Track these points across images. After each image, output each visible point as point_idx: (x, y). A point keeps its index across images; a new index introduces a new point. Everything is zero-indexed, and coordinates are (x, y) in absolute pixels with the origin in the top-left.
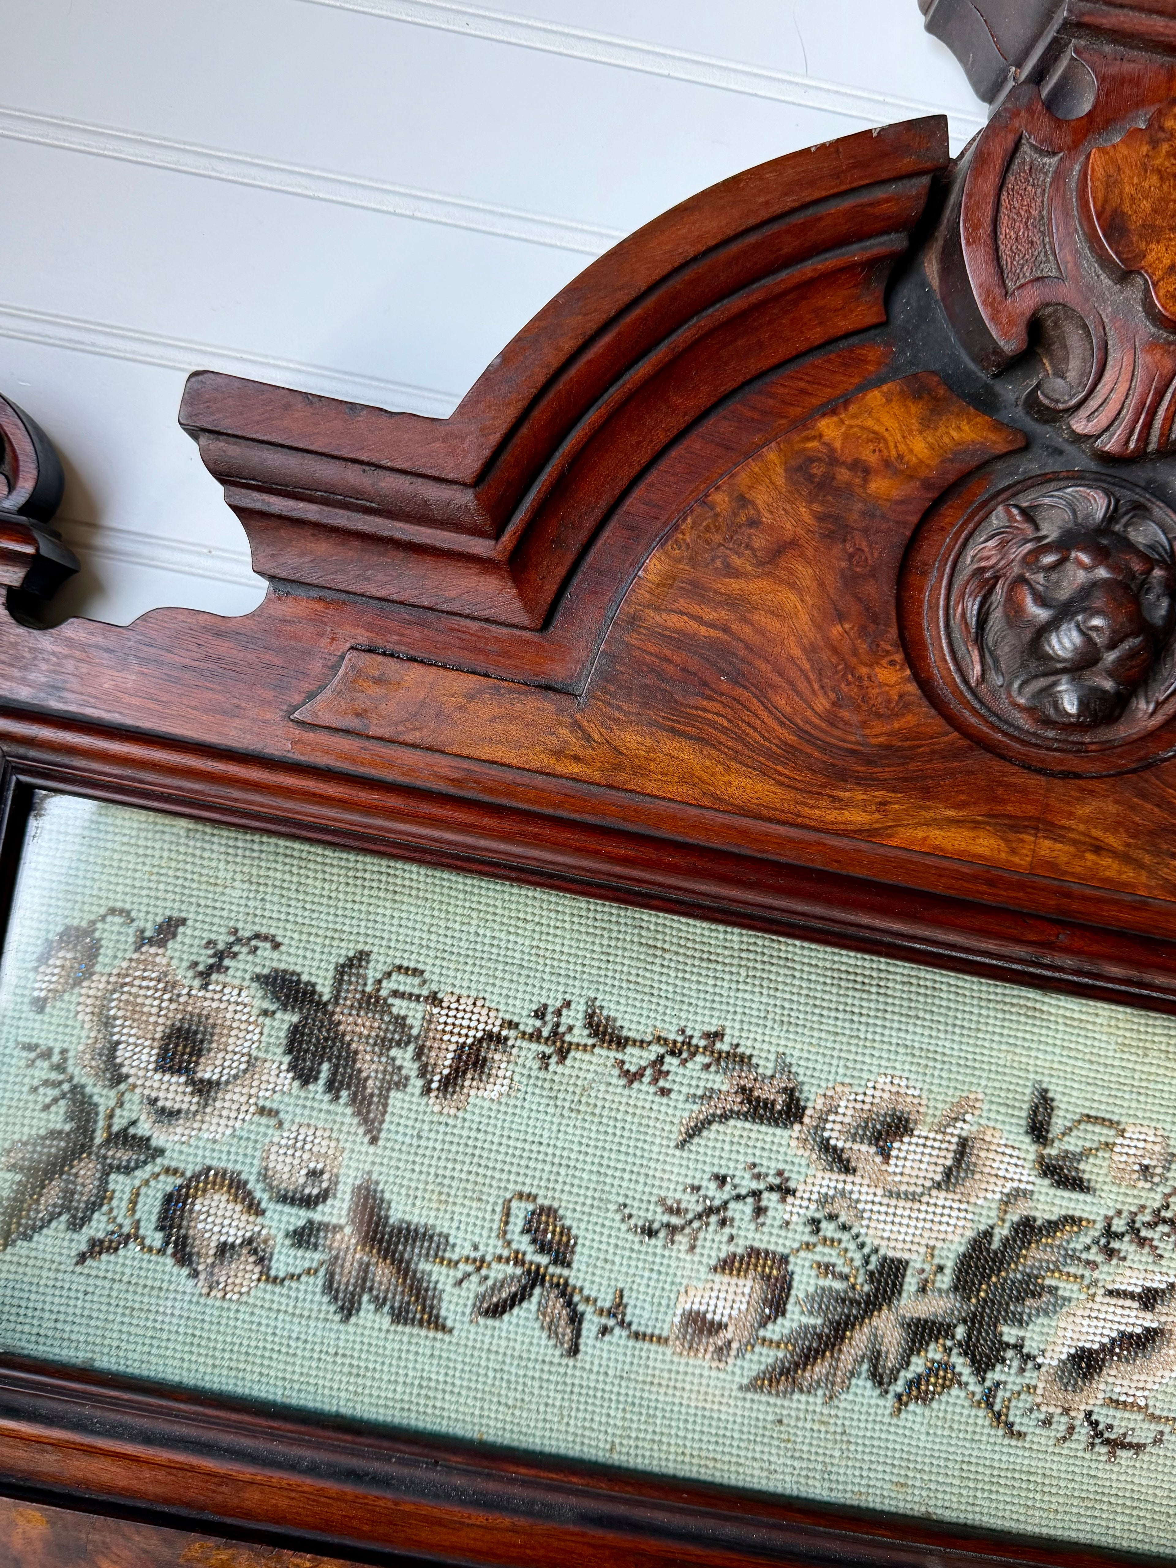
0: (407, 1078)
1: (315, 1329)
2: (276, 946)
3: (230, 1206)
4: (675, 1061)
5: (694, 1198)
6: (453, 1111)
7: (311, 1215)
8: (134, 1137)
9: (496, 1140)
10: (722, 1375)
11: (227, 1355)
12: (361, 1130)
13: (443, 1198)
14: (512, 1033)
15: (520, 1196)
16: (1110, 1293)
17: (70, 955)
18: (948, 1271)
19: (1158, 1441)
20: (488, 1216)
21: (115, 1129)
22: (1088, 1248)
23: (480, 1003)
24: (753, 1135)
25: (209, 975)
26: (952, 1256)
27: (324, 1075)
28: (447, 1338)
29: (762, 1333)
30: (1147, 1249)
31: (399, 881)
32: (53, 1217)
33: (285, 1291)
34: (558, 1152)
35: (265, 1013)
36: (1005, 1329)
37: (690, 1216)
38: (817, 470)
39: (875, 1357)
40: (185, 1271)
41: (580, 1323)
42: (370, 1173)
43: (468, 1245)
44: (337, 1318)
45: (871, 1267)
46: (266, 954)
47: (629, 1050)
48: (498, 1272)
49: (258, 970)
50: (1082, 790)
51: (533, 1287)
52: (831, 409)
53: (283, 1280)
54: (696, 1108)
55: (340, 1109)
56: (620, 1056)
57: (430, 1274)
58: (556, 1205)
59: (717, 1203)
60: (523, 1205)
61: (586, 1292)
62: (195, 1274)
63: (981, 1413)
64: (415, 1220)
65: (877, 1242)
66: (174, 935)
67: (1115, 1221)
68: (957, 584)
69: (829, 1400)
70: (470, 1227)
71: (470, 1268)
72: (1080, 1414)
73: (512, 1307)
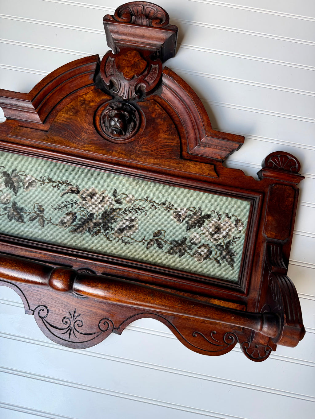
0: (21, 187)
1: (6, 222)
2: (4, 168)
4: (61, 185)
5: (62, 204)
6: (27, 191)
7: (6, 206)
9: (34, 195)
10: (65, 230)
12: (14, 194)
13: (25, 204)
14: (37, 180)
15: (37, 203)
16: (125, 219)
18: (100, 216)
19: (132, 242)
20: (32, 206)
22: (122, 213)
23: (32, 176)
24: (72, 195)
26: (101, 213)
27: (9, 186)
28: (24, 224)
29: (72, 224)
30: (131, 213)
33: (2, 217)
34: (43, 197)
35: (2, 177)
36: (109, 225)
37: (62, 207)
38: (83, 102)
39: (89, 228)
41: (45, 222)
42: (15, 200)
43: (28, 210)
44: (9, 221)
45: (89, 215)
47: (54, 183)
48: (33, 214)
50: (119, 145)
51: (38, 217)
52: (85, 94)
53: (2, 215)
54: (63, 191)
55: (11, 191)
56: (52, 184)
57: (23, 214)
58: (42, 205)
59: (66, 205)
60: (37, 205)
61: (46, 218)
63: (105, 237)
64: (21, 207)
65: (90, 211)
67: (126, 209)
68: (102, 116)
69: (82, 234)
70: (29, 208)
71: (29, 214)
72: (120, 238)
73: (34, 219)
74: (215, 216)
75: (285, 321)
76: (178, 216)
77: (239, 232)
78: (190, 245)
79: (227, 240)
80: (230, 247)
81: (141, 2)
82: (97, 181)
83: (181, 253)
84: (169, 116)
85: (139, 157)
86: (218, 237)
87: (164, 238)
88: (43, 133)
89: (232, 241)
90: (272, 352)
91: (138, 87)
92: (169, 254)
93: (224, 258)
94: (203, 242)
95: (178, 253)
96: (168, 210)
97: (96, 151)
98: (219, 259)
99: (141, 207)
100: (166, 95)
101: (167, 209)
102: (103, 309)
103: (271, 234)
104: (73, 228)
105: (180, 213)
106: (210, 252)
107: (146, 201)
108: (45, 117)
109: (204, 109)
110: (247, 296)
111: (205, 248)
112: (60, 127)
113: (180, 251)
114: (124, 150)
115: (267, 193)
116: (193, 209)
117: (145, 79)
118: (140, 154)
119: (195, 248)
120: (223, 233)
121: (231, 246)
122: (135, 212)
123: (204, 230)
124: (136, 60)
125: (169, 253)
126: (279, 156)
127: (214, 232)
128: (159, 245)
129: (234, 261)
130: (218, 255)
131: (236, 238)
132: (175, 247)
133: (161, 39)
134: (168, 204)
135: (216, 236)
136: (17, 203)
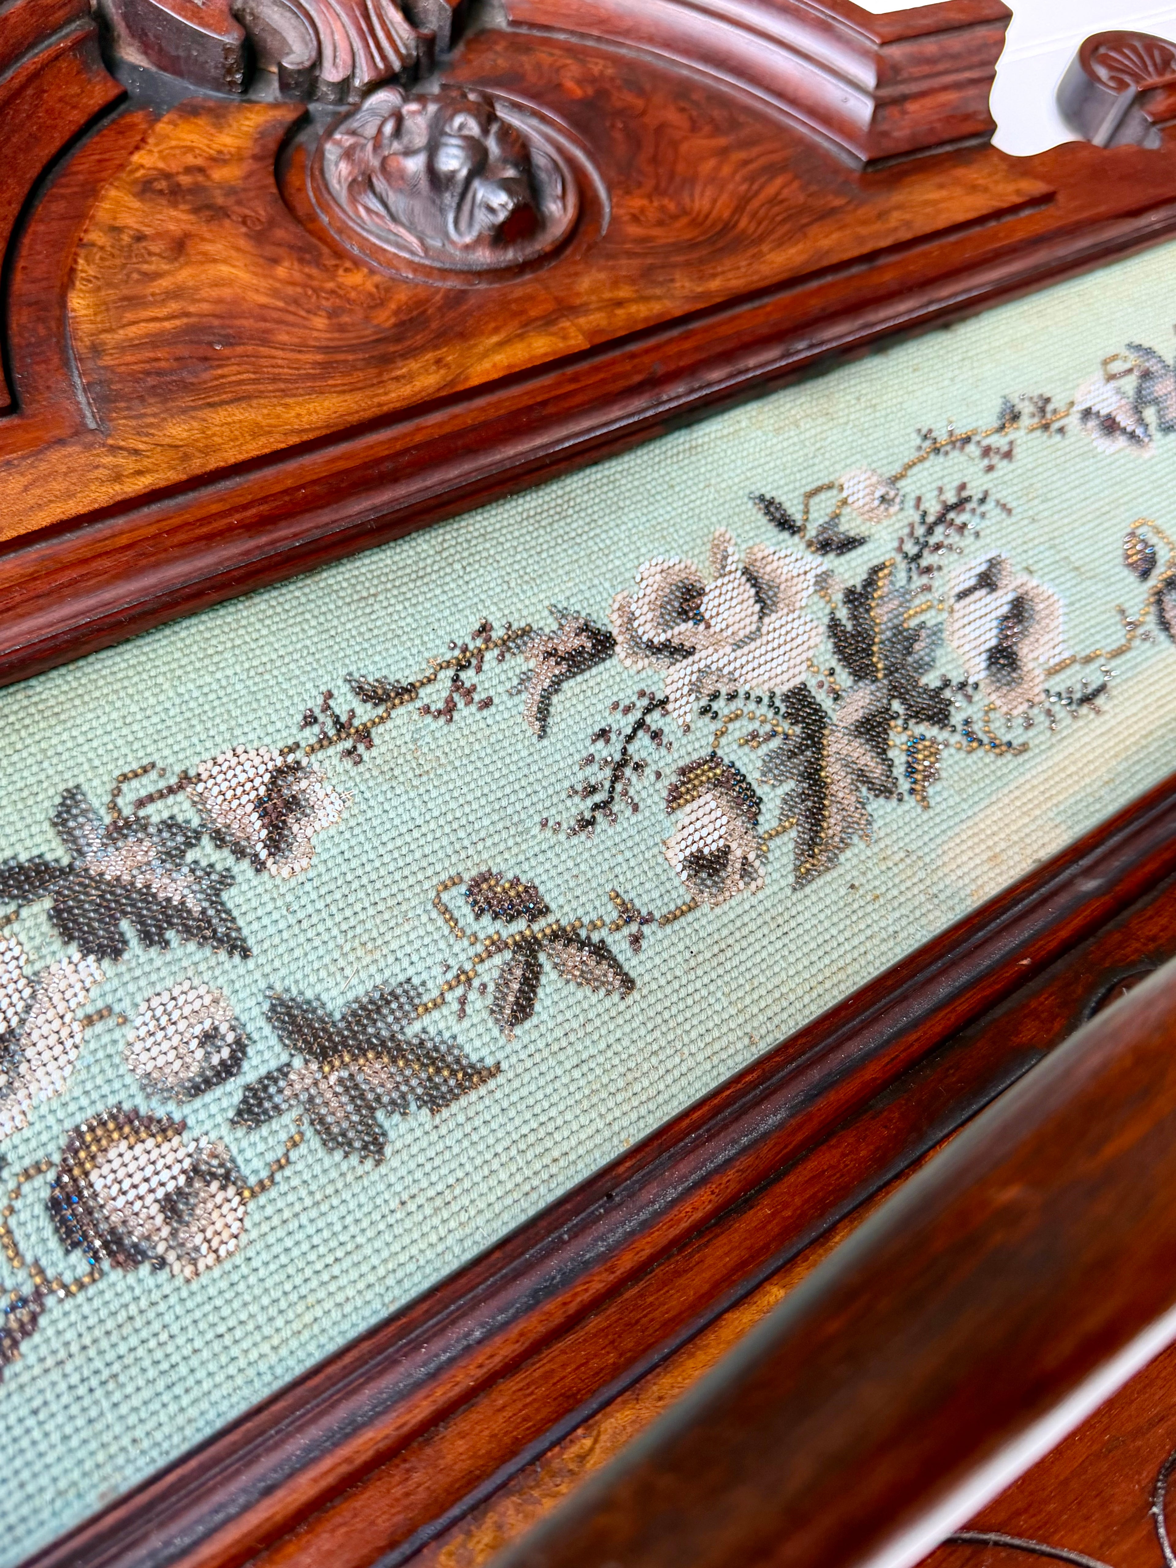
0: (228, 870)
1: (355, 1198)
3: (139, 1149)
4: (471, 674)
5: (595, 767)
6: (304, 862)
7: (241, 1080)
9: (372, 856)
10: (768, 891)
11: (279, 1322)
12: (223, 955)
13: (370, 946)
14: (299, 755)
15: (444, 886)
16: (959, 597)
18: (838, 669)
19: (1107, 672)
20: (430, 928)
23: (239, 750)
24: (591, 683)
26: (829, 656)
27: (131, 934)
28: (501, 1079)
29: (761, 830)
30: (946, 552)
31: (52, 702)
33: (284, 1187)
34: (442, 821)
35: (8, 921)
36: (924, 681)
37: (607, 785)
38: (161, 186)
39: (862, 776)
40: (144, 1271)
41: (608, 950)
42: (270, 987)
43: (437, 971)
45: (783, 710)
47: (422, 692)
48: (490, 972)
51: (535, 958)
53: (272, 1177)
54: (524, 696)
55: (179, 953)
56: (419, 704)
57: (424, 1030)
58: (484, 868)
59: (618, 757)
60: (454, 891)
61: (586, 920)
62: (160, 1263)
63: (980, 754)
64: (360, 991)
65: (766, 688)
67: (906, 547)
69: (869, 838)
70: (420, 953)
71: (459, 991)
72: (1043, 696)
73: (533, 989)
76: (1110, 427)
85: (713, 275)
96: (1054, 427)
99: (949, 496)
101: (1046, 429)
105: (1104, 413)
107: (937, 450)
114: (616, 285)
116: (1122, 364)
118: (702, 261)
122: (953, 532)
134: (1026, 406)
136: (309, 994)
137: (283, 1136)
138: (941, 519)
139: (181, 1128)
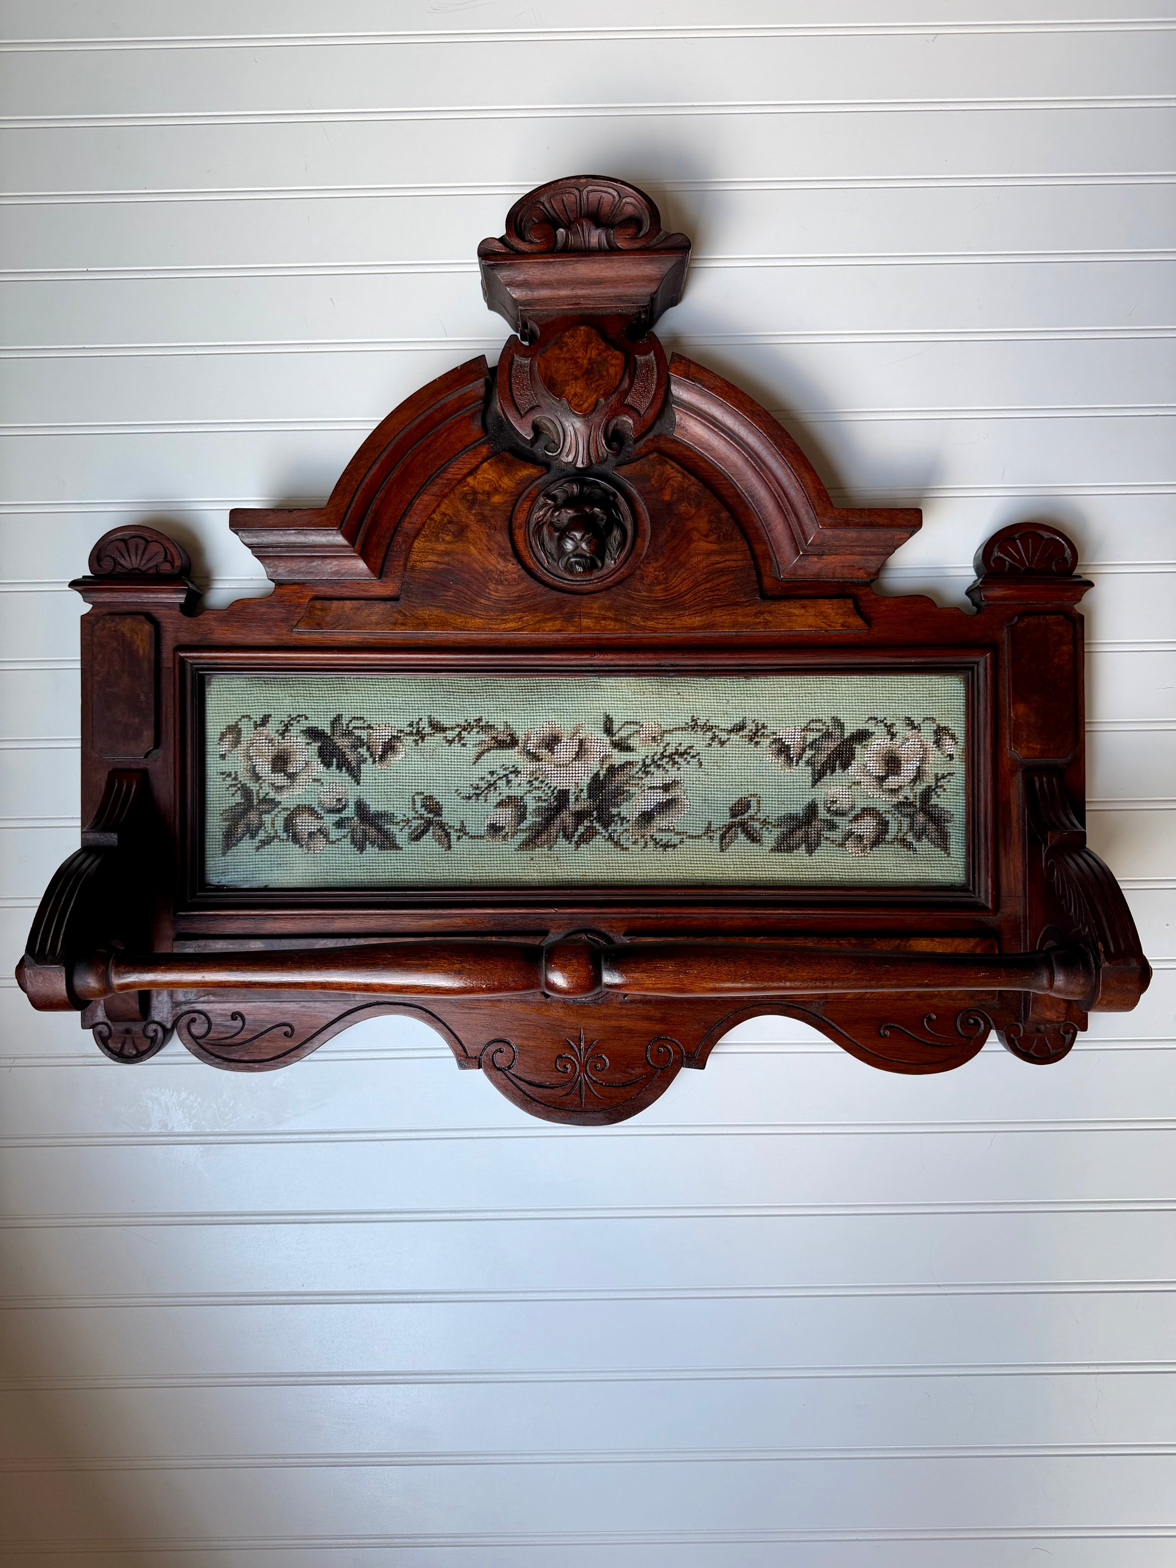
0: (366, 758)
1: (351, 858)
2: (306, 718)
3: (310, 818)
4: (466, 733)
5: (483, 782)
6: (386, 767)
7: (341, 815)
8: (269, 799)
9: (404, 775)
10: (507, 846)
12: (353, 781)
13: (388, 800)
14: (402, 734)
15: (418, 794)
16: (651, 788)
17: (231, 736)
18: (585, 791)
19: (681, 842)
20: (407, 803)
21: (261, 798)
22: (637, 772)
23: (387, 725)
24: (501, 754)
25: (284, 733)
26: (586, 785)
27: (335, 763)
28: (401, 852)
29: (519, 828)
30: (661, 769)
32: (244, 835)
33: (337, 846)
35: (308, 744)
36: (613, 810)
37: (483, 789)
38: (470, 497)
39: (564, 829)
40: (297, 846)
41: (450, 836)
42: (360, 796)
43: (401, 815)
45: (555, 795)
46: (304, 722)
47: (447, 732)
48: (415, 823)
49: (301, 728)
50: (594, 597)
51: (429, 826)
52: (470, 473)
53: (335, 842)
54: (477, 748)
55: (343, 775)
56: (444, 735)
57: (390, 829)
58: (432, 795)
59: (492, 782)
60: (419, 797)
62: (302, 846)
63: (609, 843)
64: (380, 810)
65: (555, 785)
66: (268, 721)
67: (646, 760)
68: (531, 529)
69: (550, 848)
70: (401, 808)
71: (404, 824)
72: (649, 837)
73: (423, 835)
74: (879, 731)
75: (1102, 957)
76: (783, 750)
77: (948, 759)
78: (829, 818)
79: (920, 788)
80: (933, 803)
81: (573, 181)
82: (555, 704)
83: (811, 843)
84: (707, 491)
85: (654, 619)
86: (896, 784)
87: (758, 814)
88: (389, 605)
89: (933, 787)
90: (1080, 1036)
91: (611, 428)
92: (782, 852)
93: (922, 832)
94: (861, 804)
95: (803, 845)
96: (755, 740)
97: (537, 626)
98: (910, 838)
99: (682, 748)
100: (686, 430)
101: (751, 740)
102: (648, 1018)
103: (1029, 748)
104: (522, 836)
105: (786, 743)
106: (883, 826)
107: (694, 728)
108: (380, 561)
109: (801, 454)
110: (995, 915)
111: (869, 818)
112: (429, 580)
113: (806, 840)
114: (610, 609)
115: (1003, 643)
116: (819, 726)
117: (626, 402)
118: (654, 610)
119: (843, 824)
120: (908, 769)
121: (934, 800)
122: (670, 763)
123: (859, 774)
124: (594, 352)
125: (781, 849)
126: (1016, 536)
127: (884, 774)
128: (750, 834)
129: (947, 836)
130: (905, 828)
131: (943, 777)
132: (791, 832)
133: (649, 279)
134: (751, 726)
135: (892, 782)
136: (368, 803)
137: (343, 834)
138: (670, 756)
139: (322, 818)
